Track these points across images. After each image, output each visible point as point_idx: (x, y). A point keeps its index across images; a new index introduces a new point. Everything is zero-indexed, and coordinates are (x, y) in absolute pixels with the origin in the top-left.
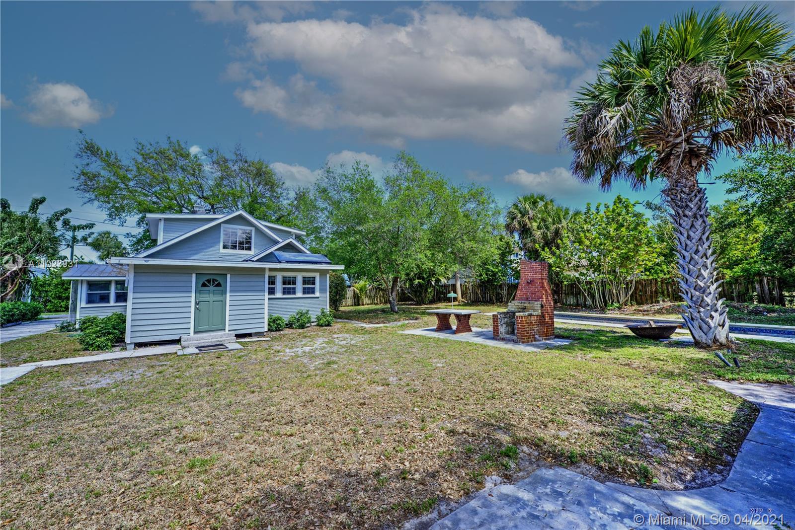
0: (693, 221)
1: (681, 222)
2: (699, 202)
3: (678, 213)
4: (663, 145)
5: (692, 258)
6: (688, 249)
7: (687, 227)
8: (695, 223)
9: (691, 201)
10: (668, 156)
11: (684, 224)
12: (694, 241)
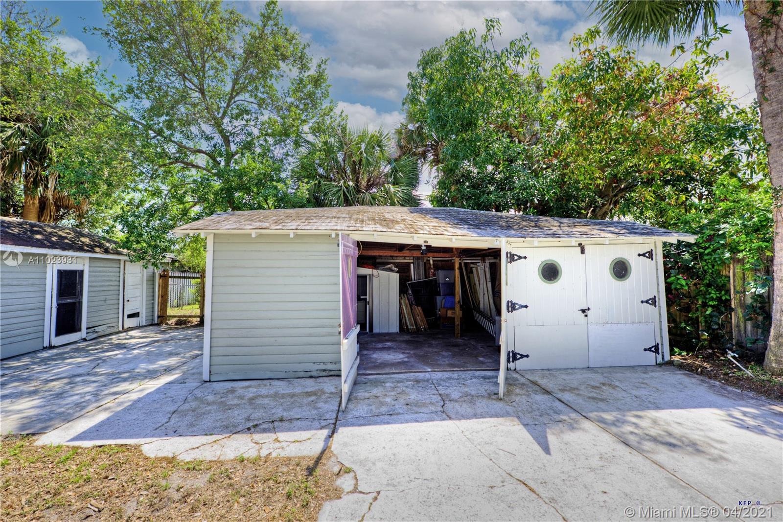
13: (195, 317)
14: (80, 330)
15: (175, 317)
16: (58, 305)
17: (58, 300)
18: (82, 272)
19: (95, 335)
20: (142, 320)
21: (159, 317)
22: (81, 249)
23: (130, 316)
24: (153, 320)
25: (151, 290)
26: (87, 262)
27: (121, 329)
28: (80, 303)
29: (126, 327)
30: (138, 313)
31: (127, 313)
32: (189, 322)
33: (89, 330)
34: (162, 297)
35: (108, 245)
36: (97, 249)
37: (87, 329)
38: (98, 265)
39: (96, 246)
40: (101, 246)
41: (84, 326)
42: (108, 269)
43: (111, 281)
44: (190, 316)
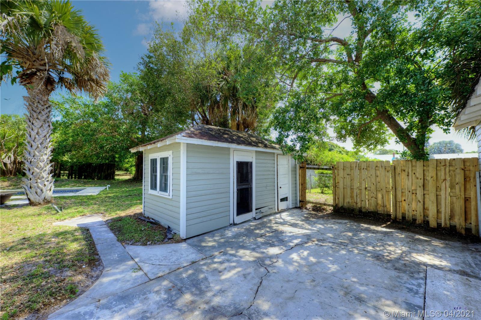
0: (43, 124)
1: (34, 122)
2: (48, 113)
3: (33, 115)
4: (29, 64)
5: (38, 147)
6: (36, 141)
7: (39, 126)
8: (43, 125)
9: (43, 110)
10: (31, 74)
11: (35, 124)
12: (41, 136)
13: (329, 205)
14: (251, 211)
15: (312, 203)
16: (237, 190)
17: (238, 185)
18: (251, 163)
19: (261, 215)
20: (289, 203)
21: (300, 201)
22: (250, 144)
23: (282, 200)
24: (296, 203)
25: (294, 179)
26: (254, 155)
27: (277, 211)
28: (251, 188)
29: (280, 209)
30: (287, 197)
31: (280, 198)
32: (324, 209)
33: (258, 211)
34: (302, 185)
35: (266, 142)
36: (260, 145)
37: (256, 209)
38: (261, 158)
39: (260, 143)
40: (262, 143)
41: (254, 208)
42: (267, 161)
43: (269, 171)
44: (325, 204)
